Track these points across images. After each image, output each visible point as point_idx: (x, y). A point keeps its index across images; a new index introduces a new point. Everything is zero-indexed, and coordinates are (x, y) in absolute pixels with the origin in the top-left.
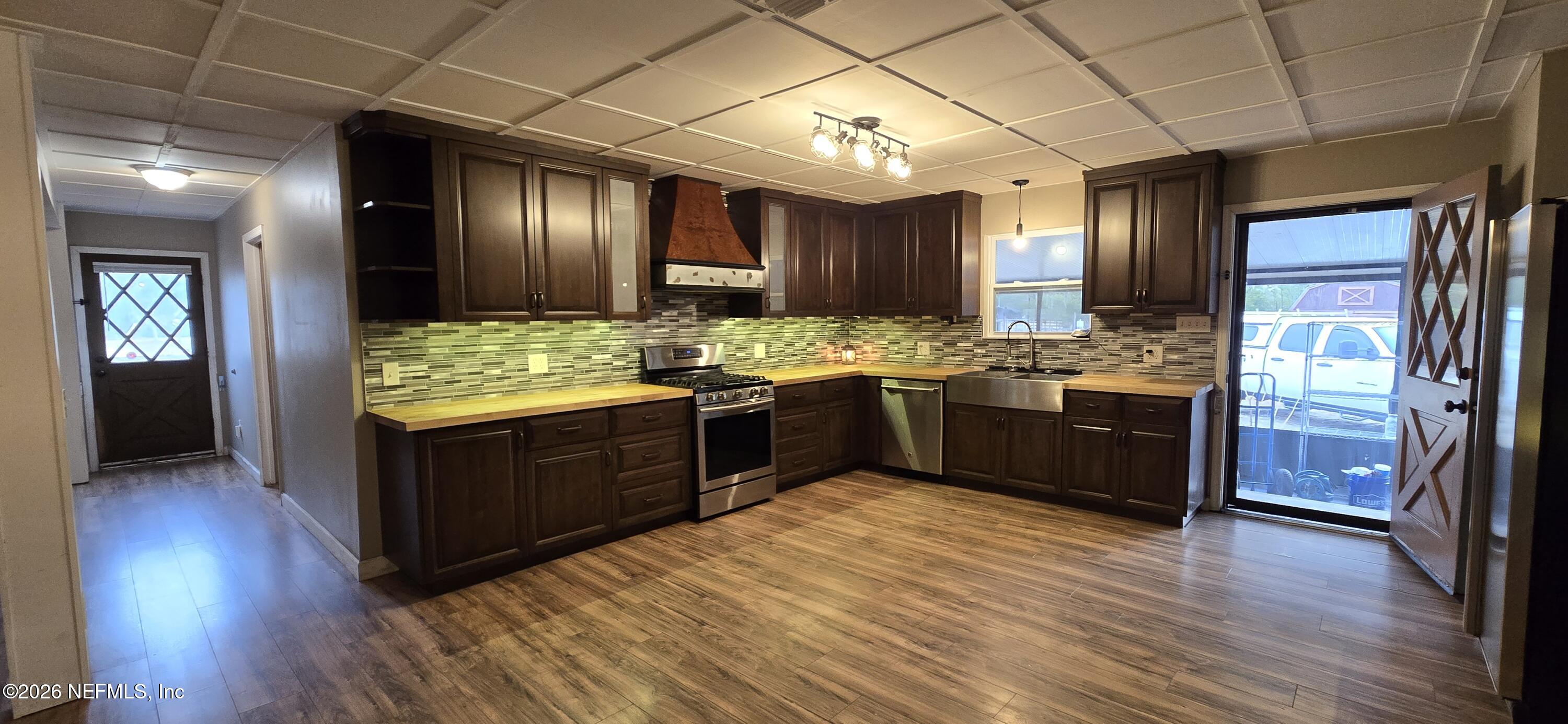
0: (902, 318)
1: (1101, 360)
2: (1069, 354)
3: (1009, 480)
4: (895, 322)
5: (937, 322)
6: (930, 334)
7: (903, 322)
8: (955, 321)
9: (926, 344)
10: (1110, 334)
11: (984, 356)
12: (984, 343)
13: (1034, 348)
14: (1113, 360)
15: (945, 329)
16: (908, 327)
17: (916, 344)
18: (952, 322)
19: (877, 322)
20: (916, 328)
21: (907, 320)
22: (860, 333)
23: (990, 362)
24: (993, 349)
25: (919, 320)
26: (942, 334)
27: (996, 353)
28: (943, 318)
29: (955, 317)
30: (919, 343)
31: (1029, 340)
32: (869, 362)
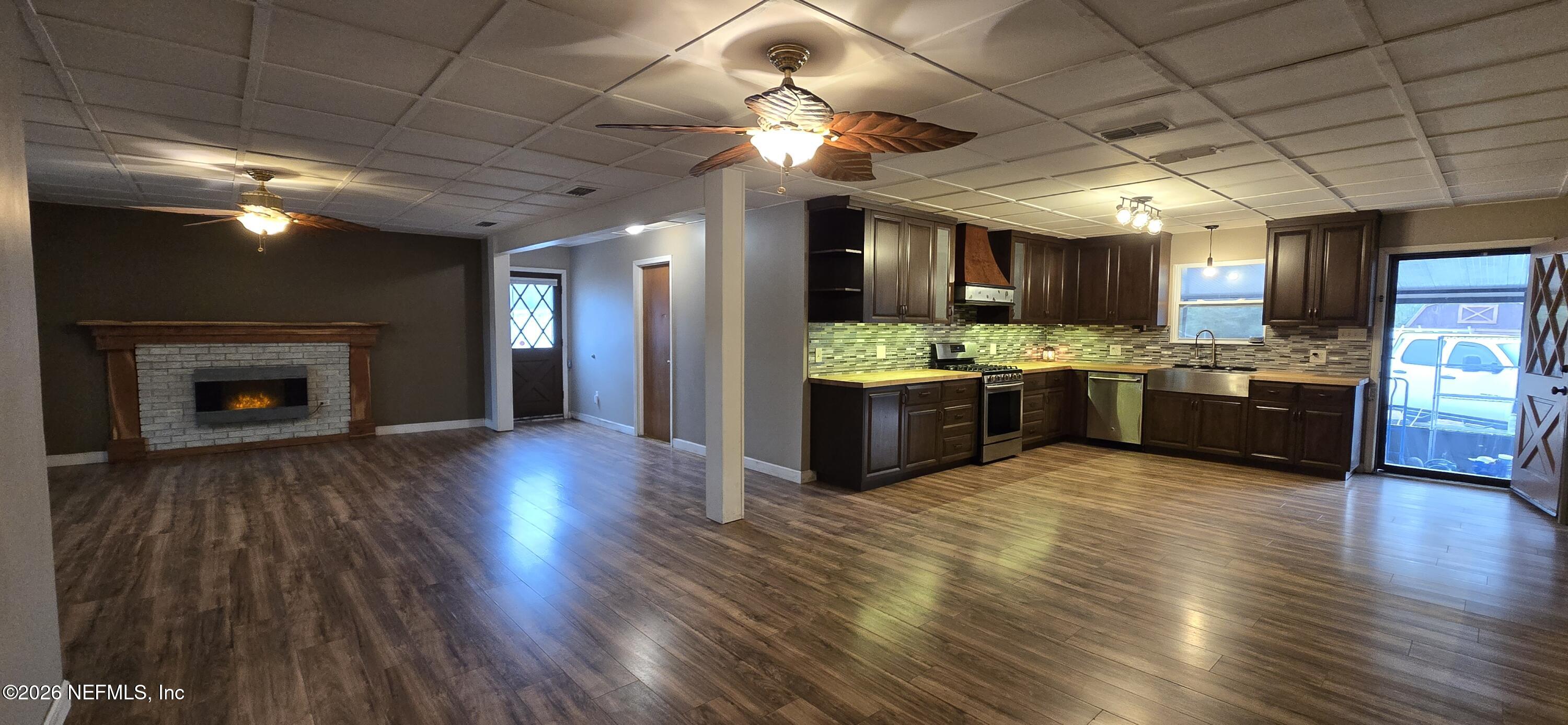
0: (1097, 326)
1: (1273, 360)
2: (1246, 355)
3: (1200, 447)
4: (1089, 330)
5: (1128, 330)
6: (1122, 339)
7: (1097, 330)
8: (1145, 329)
9: (1119, 347)
10: (1282, 341)
11: (1170, 356)
12: (1171, 347)
13: (1215, 351)
14: (1284, 361)
15: (1134, 335)
16: (1102, 334)
17: (1108, 347)
18: (1142, 330)
19: (1072, 330)
20: (1109, 334)
21: (1101, 328)
22: (1057, 337)
23: (1176, 361)
24: (1179, 351)
25: (1112, 328)
26: (1132, 339)
27: (1181, 355)
28: (1134, 327)
29: (1145, 326)
30: (1111, 346)
31: (1212, 344)
32: (1065, 361)
